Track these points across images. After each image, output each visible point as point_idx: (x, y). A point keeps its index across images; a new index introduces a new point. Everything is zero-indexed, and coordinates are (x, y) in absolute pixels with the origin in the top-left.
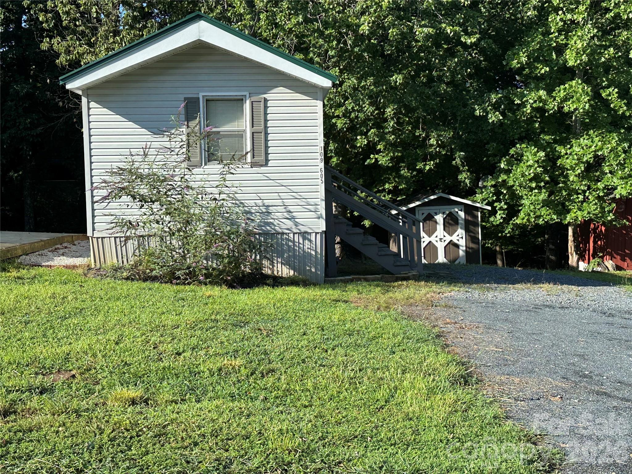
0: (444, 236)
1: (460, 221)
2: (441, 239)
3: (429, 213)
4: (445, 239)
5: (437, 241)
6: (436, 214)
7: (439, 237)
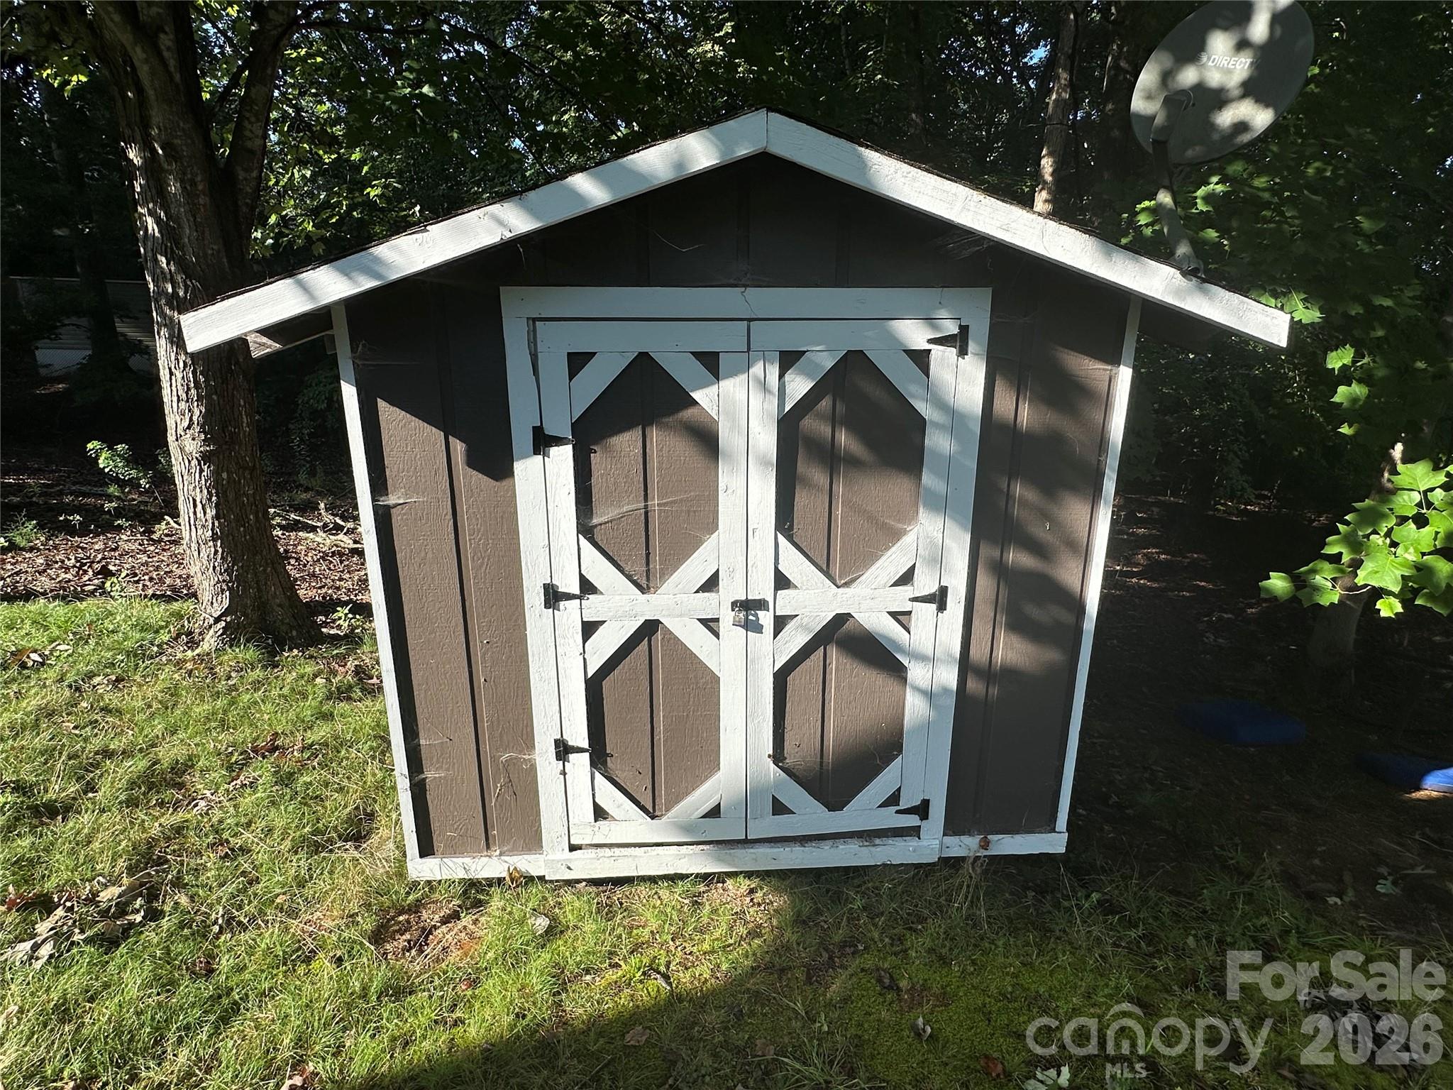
0: (782, 582)
1: (938, 442)
2: (748, 607)
3: (644, 358)
4: (786, 602)
5: (710, 624)
6: (711, 364)
7: (732, 589)
